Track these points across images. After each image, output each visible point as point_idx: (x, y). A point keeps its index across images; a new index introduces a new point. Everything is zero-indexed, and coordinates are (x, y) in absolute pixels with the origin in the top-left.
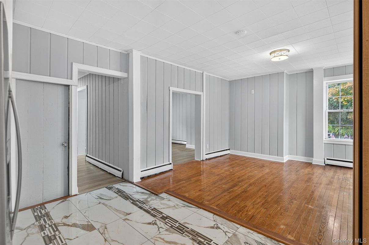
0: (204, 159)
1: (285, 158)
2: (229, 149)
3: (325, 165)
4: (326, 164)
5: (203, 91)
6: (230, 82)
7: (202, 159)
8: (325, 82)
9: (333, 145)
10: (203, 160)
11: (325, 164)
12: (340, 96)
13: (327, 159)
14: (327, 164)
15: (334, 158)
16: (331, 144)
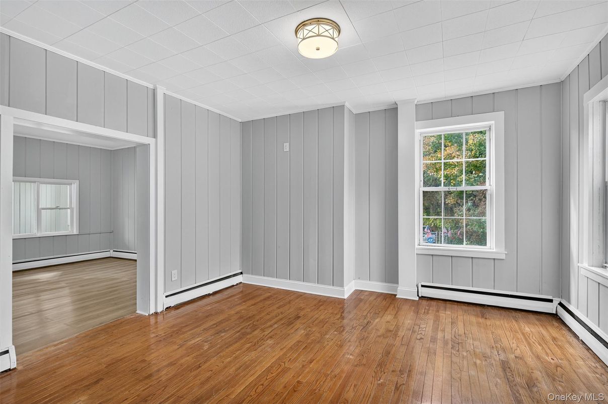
0: (159, 310)
1: (346, 288)
2: (241, 273)
3: (417, 298)
4: (420, 296)
5: (155, 136)
6: (245, 125)
7: (152, 311)
8: (418, 131)
9: (431, 256)
10: (156, 313)
11: (418, 296)
12: (443, 159)
13: (423, 286)
14: (422, 297)
15: (433, 282)
16: (429, 256)
